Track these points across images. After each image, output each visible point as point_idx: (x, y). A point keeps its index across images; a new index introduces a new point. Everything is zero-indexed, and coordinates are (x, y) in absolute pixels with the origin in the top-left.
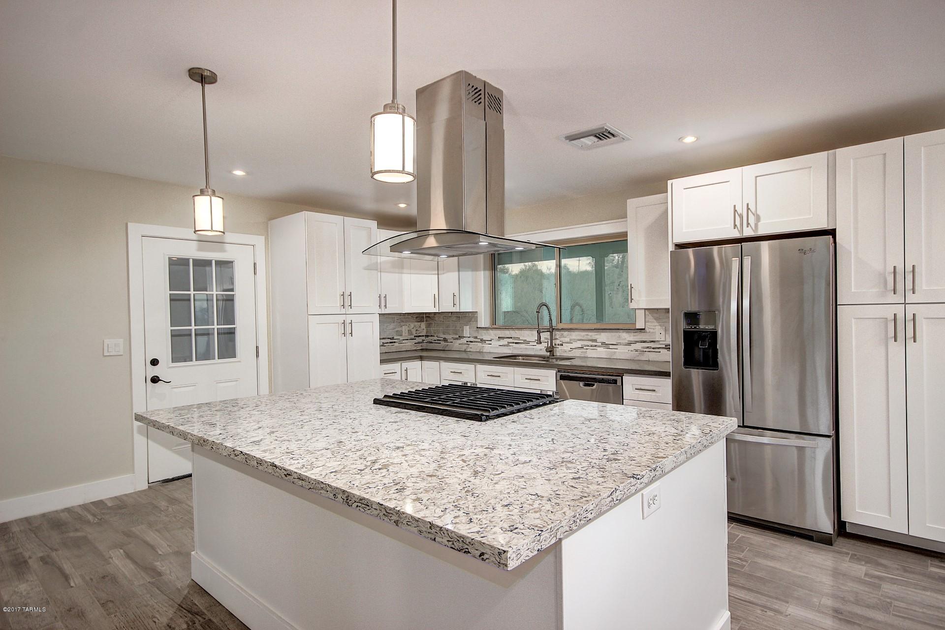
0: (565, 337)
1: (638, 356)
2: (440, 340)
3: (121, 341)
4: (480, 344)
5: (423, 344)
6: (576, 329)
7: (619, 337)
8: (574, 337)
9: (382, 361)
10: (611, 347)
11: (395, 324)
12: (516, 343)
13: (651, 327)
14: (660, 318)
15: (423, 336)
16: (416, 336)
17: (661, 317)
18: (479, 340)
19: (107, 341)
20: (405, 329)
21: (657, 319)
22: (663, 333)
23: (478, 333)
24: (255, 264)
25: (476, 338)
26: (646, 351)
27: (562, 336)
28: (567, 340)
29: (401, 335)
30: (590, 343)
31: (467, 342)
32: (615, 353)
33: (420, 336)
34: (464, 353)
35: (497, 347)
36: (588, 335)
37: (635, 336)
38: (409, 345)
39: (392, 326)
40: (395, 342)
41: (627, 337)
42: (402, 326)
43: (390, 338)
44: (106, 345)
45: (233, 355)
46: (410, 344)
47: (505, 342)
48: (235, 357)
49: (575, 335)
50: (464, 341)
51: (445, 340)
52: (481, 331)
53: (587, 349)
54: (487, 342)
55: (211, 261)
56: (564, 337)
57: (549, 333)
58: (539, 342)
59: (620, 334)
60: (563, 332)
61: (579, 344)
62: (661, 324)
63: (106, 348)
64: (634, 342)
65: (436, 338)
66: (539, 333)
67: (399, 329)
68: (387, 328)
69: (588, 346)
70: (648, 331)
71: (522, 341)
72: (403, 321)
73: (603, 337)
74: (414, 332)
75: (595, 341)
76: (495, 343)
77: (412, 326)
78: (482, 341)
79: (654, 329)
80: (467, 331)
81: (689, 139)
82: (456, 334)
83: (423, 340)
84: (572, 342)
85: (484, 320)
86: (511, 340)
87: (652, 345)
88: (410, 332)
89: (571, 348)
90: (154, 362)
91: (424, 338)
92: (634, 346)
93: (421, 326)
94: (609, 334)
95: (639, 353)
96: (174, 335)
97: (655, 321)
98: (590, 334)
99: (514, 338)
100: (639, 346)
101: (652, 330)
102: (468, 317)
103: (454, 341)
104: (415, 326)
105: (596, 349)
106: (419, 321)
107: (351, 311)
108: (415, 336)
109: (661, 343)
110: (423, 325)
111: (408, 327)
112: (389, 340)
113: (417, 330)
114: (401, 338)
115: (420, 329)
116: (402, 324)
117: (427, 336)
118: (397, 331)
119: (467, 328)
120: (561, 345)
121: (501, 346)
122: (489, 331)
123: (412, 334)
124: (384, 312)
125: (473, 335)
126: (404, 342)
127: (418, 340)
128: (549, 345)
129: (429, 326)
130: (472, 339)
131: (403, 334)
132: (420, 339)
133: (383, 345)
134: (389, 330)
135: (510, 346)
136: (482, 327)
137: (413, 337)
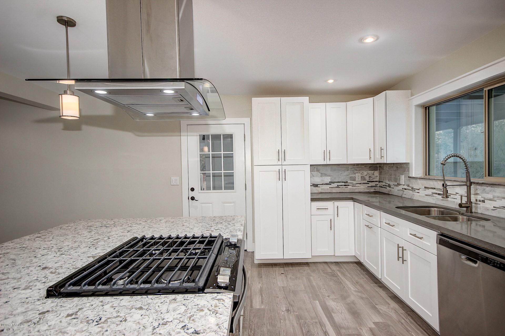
0: (488, 193)
2: (386, 186)
3: (178, 178)
4: (411, 192)
5: (376, 188)
8: (497, 194)
9: (313, 200)
11: (349, 171)
15: (377, 181)
16: (369, 181)
18: (411, 188)
19: (172, 178)
20: (358, 176)
23: (410, 181)
24: (245, 135)
25: (408, 186)
27: (484, 191)
28: (490, 196)
29: (355, 180)
31: (403, 189)
33: (373, 181)
34: (400, 197)
35: (424, 197)
38: (362, 188)
39: (346, 173)
40: (348, 185)
42: (355, 174)
43: (344, 182)
45: (232, 188)
46: (364, 187)
47: (430, 192)
50: (400, 187)
51: (389, 186)
52: (414, 181)
54: (417, 191)
55: (221, 135)
56: (486, 193)
60: (485, 187)
61: (503, 203)
63: (172, 182)
65: (384, 184)
67: (353, 176)
68: (342, 175)
72: (356, 170)
74: (367, 178)
76: (423, 192)
77: (365, 173)
78: (413, 189)
80: (403, 179)
82: (396, 182)
83: (376, 185)
85: (416, 171)
86: (434, 191)
88: (363, 178)
89: (494, 207)
90: (193, 189)
91: (377, 183)
93: (374, 173)
99: (437, 188)
102: (403, 168)
103: (395, 187)
104: (368, 174)
106: (372, 170)
107: (285, 163)
110: (377, 173)
111: (361, 174)
112: (343, 184)
113: (370, 177)
114: (354, 182)
115: (373, 176)
116: (355, 172)
117: (379, 182)
118: (351, 177)
119: (403, 177)
120: (483, 201)
121: (426, 195)
122: (419, 181)
123: (365, 180)
124: (328, 163)
125: (407, 183)
126: (357, 185)
127: (371, 184)
128: (465, 200)
129: (380, 173)
130: (406, 187)
131: (357, 179)
132: (373, 184)
133: (338, 187)
134: (344, 176)
135: (434, 196)
136: (414, 176)
137: (366, 182)
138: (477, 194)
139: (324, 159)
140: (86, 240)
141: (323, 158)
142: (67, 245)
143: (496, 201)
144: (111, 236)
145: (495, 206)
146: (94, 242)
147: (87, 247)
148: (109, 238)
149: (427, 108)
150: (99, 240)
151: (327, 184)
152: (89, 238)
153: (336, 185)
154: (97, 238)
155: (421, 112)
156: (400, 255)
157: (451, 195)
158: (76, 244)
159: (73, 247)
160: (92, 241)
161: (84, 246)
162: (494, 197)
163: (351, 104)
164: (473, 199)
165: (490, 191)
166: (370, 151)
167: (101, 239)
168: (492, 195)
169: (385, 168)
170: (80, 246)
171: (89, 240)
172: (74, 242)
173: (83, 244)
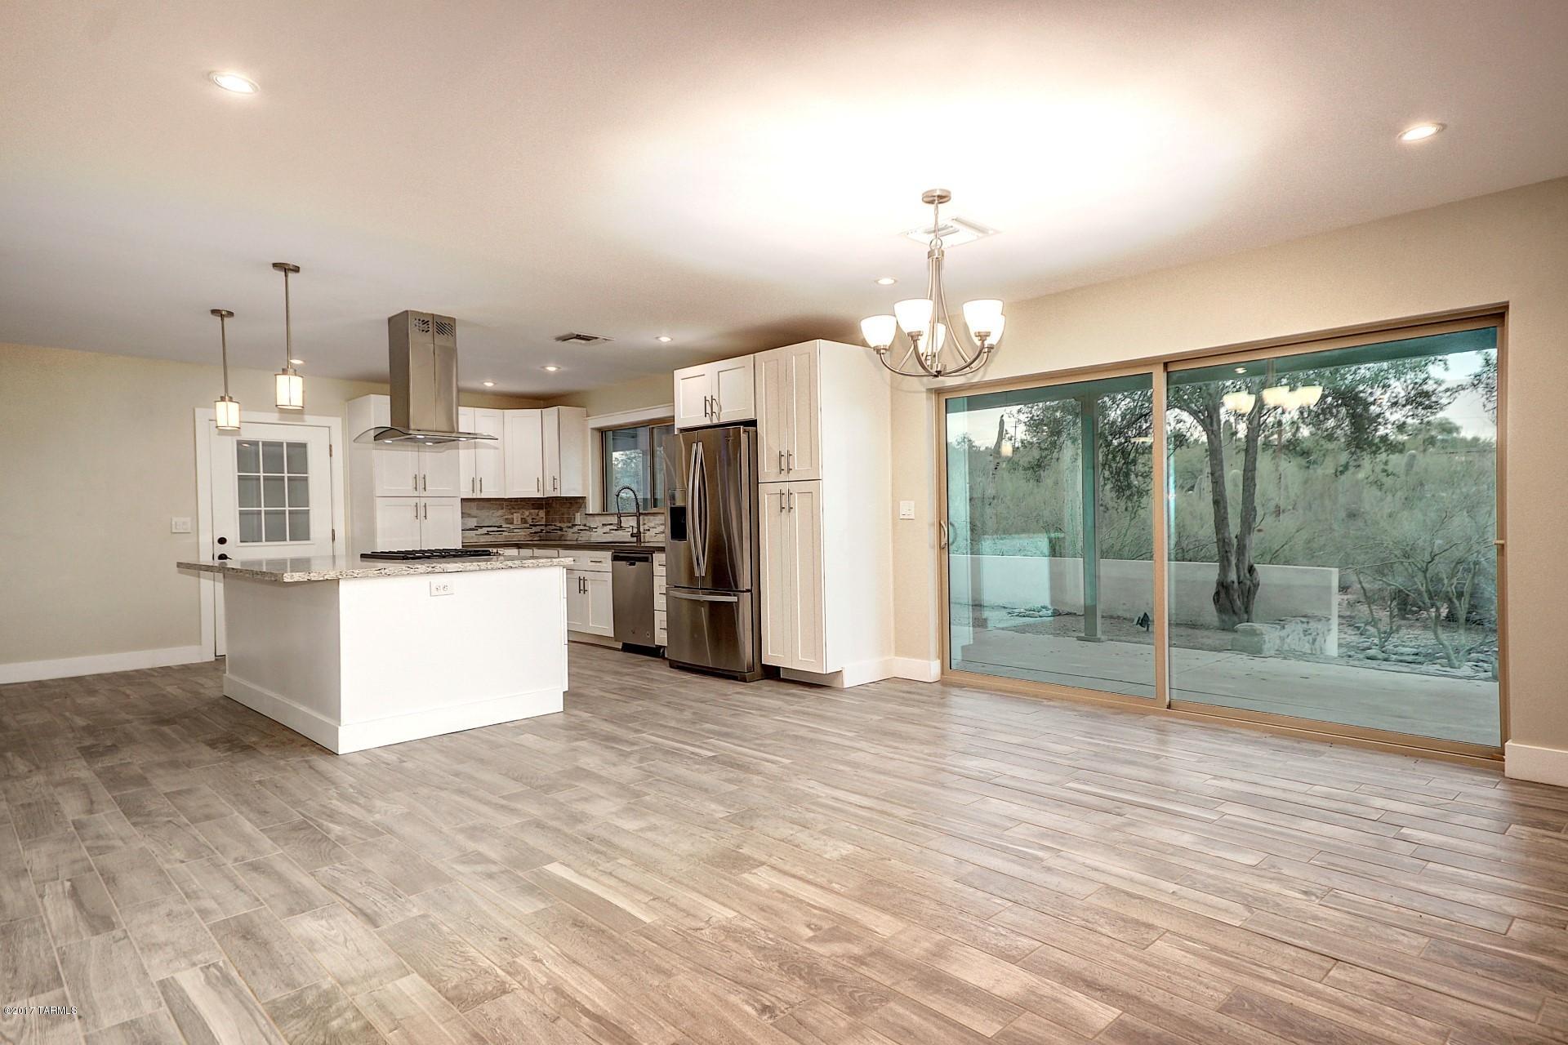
3: (188, 519)
4: (588, 533)
5: (541, 535)
11: (504, 511)
15: (542, 525)
16: (533, 525)
18: (588, 528)
19: (175, 520)
20: (517, 517)
23: (588, 520)
24: (331, 446)
25: (585, 525)
27: (649, 521)
28: (652, 525)
29: (512, 523)
33: (537, 525)
35: (601, 533)
38: (523, 534)
39: (500, 512)
40: (503, 531)
42: (512, 514)
44: (173, 523)
45: (306, 538)
47: (607, 529)
48: (308, 539)
50: (576, 529)
51: (561, 529)
52: (591, 518)
54: (594, 528)
55: (282, 443)
57: (635, 518)
58: (620, 527)
63: (174, 527)
65: (553, 527)
66: (619, 518)
67: (510, 517)
68: (493, 515)
72: (514, 508)
74: (530, 521)
76: (600, 531)
77: (527, 513)
78: (590, 528)
80: (579, 518)
81: (665, 339)
82: (570, 522)
83: (542, 530)
85: (593, 506)
86: (612, 527)
88: (524, 521)
90: (222, 541)
91: (543, 527)
93: (539, 514)
96: (241, 513)
102: (577, 502)
103: (568, 529)
104: (530, 513)
106: (536, 508)
107: (425, 494)
108: (531, 525)
110: (542, 513)
111: (522, 514)
112: (496, 529)
113: (533, 519)
114: (512, 527)
115: (537, 518)
116: (513, 511)
117: (546, 525)
118: (506, 519)
119: (578, 515)
120: (649, 530)
122: (597, 518)
123: (526, 522)
124: (479, 497)
125: (584, 523)
126: (515, 530)
127: (534, 529)
128: (635, 531)
129: (547, 514)
130: (582, 527)
131: (515, 522)
132: (538, 529)
133: (488, 534)
134: (495, 517)
135: (611, 532)
136: (591, 512)
137: (528, 525)
138: (645, 524)
139: (473, 490)
141: (471, 489)
149: (602, 432)
151: (471, 530)
153: (485, 530)
155: (598, 435)
156: (582, 588)
163: (510, 414)
164: (642, 530)
166: (538, 480)
169: (554, 505)
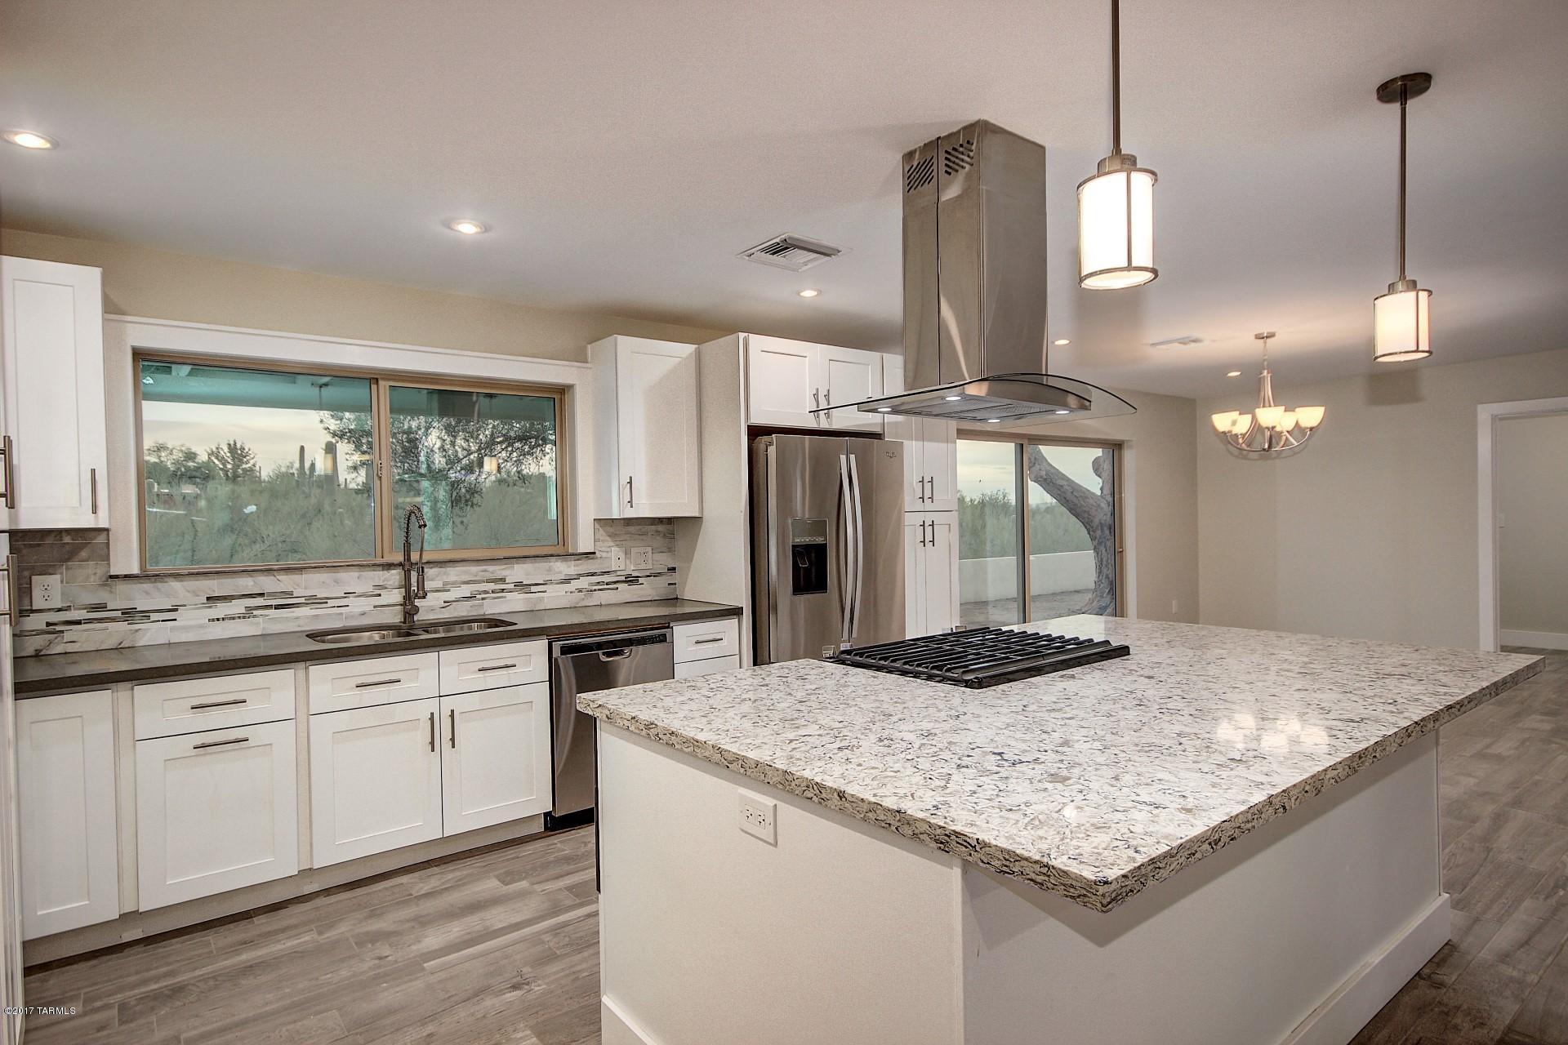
1: (583, 599)
6: (463, 561)
7: (550, 570)
8: (452, 578)
10: (533, 589)
12: (278, 607)
13: (602, 549)
14: (616, 534)
17: (618, 533)
21: (612, 536)
22: (622, 556)
26: (595, 590)
30: (492, 586)
31: (51, 624)
32: (541, 599)
36: (485, 571)
37: (577, 566)
41: (564, 568)
49: (453, 573)
50: (34, 622)
52: (122, 587)
53: (483, 599)
59: (552, 564)
61: (466, 591)
62: (618, 543)
64: (575, 577)
69: (486, 592)
70: (599, 556)
71: (302, 600)
73: (518, 572)
75: (503, 580)
79: (608, 552)
84: (448, 587)
86: (258, 601)
87: (606, 578)
89: (445, 602)
92: (575, 585)
94: (530, 565)
95: (585, 595)
97: (610, 540)
98: (491, 568)
99: (270, 594)
100: (584, 583)
101: (604, 555)
105: (505, 597)
109: (619, 573)
121: (213, 620)
130: (76, 615)
135: (255, 616)
140: (1082, 714)
142: (1127, 709)
143: (449, 590)
144: (1016, 712)
145: (447, 600)
146: (1063, 705)
147: (1082, 697)
148: (1024, 706)
150: (1049, 708)
152: (1073, 718)
154: (1053, 715)
157: (328, 601)
158: (1106, 708)
159: (1112, 702)
160: (1066, 708)
161: (1087, 700)
162: (445, 584)
165: (437, 576)
167: (1045, 709)
168: (441, 582)
170: (1096, 701)
171: (1075, 712)
172: (1111, 715)
173: (1091, 704)
